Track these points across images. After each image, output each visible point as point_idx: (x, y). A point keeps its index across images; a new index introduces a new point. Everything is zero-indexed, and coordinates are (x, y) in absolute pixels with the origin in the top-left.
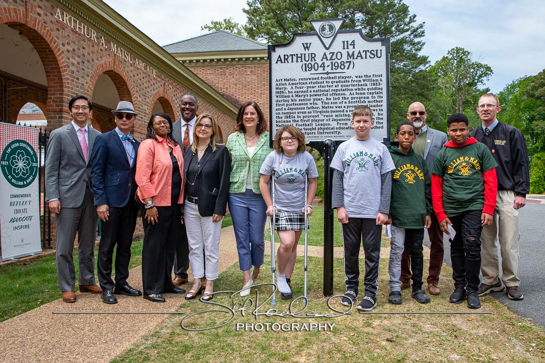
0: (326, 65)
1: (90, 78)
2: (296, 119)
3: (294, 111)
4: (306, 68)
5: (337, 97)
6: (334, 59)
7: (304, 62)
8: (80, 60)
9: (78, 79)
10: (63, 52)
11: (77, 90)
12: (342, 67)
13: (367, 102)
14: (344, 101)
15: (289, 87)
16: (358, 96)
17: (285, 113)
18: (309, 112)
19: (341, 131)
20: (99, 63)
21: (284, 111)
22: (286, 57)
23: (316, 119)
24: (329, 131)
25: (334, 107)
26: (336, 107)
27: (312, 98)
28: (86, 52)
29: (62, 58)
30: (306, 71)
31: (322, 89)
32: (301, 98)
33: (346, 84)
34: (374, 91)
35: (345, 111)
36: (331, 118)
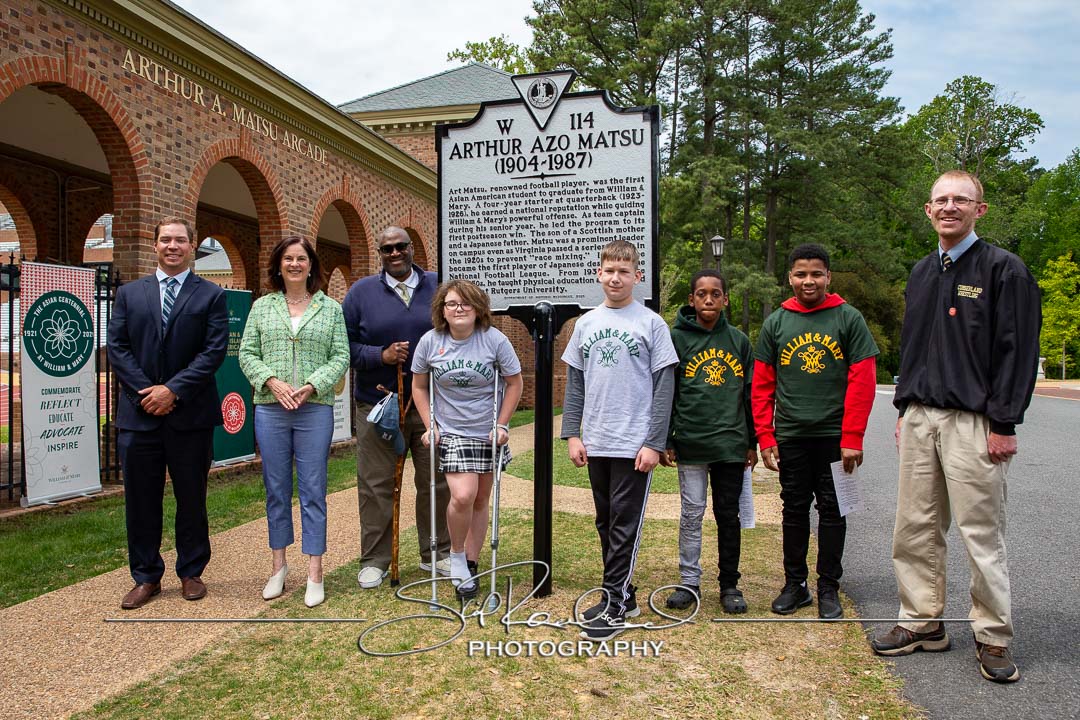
0: (539, 161)
1: (191, 173)
2: (486, 264)
3: (481, 249)
4: (506, 166)
5: (559, 221)
6: (555, 150)
7: (500, 156)
8: (172, 142)
9: (168, 176)
10: (138, 129)
11: (166, 197)
12: (570, 164)
13: (615, 230)
14: (573, 229)
15: (472, 204)
16: (599, 219)
17: (465, 254)
18: (508, 252)
19: (567, 286)
20: (209, 144)
21: (463, 250)
22: (468, 147)
23: (520, 263)
24: (544, 286)
25: (555, 242)
26: (558, 241)
27: (514, 223)
28: (183, 126)
29: (137, 140)
30: (503, 172)
31: (533, 206)
32: (493, 225)
33: (576, 196)
34: (628, 210)
35: (574, 248)
36: (549, 262)
